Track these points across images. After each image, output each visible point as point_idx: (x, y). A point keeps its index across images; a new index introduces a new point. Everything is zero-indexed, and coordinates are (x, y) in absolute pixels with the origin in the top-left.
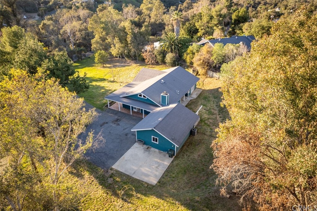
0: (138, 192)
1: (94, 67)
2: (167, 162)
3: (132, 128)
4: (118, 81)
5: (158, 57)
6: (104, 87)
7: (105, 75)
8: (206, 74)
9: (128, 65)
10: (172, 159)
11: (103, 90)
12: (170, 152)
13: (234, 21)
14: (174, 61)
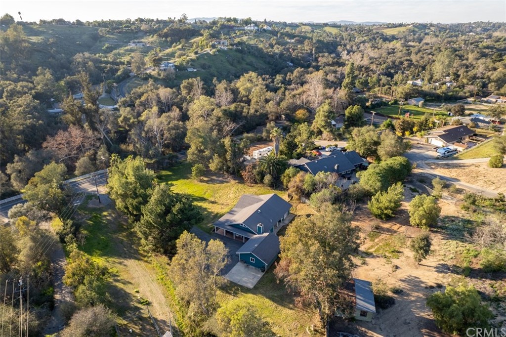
0: (241, 292)
1: (189, 180)
2: (260, 275)
3: (236, 251)
4: (220, 202)
5: (257, 177)
6: (206, 208)
7: (205, 193)
8: (299, 199)
9: (226, 180)
10: (264, 273)
11: (206, 213)
12: (262, 269)
13: (347, 118)
14: (272, 182)
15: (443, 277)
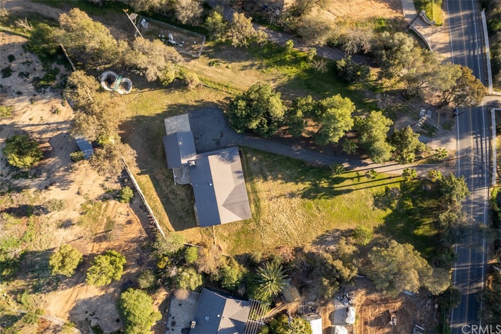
15: (45, 198)
